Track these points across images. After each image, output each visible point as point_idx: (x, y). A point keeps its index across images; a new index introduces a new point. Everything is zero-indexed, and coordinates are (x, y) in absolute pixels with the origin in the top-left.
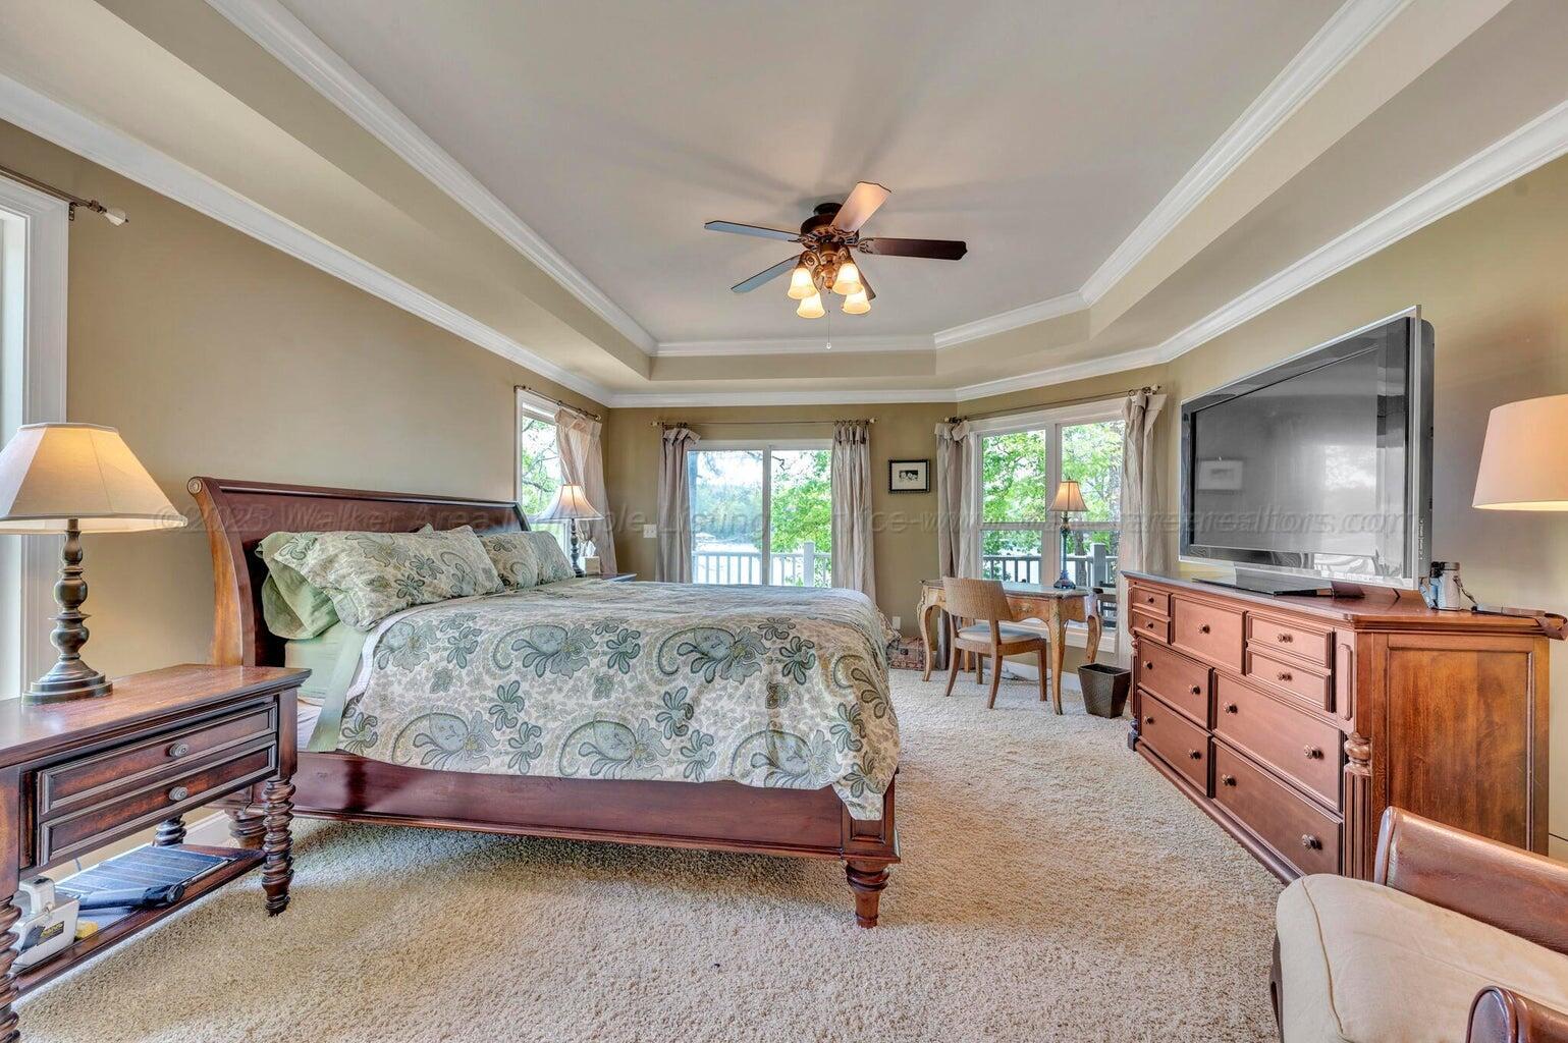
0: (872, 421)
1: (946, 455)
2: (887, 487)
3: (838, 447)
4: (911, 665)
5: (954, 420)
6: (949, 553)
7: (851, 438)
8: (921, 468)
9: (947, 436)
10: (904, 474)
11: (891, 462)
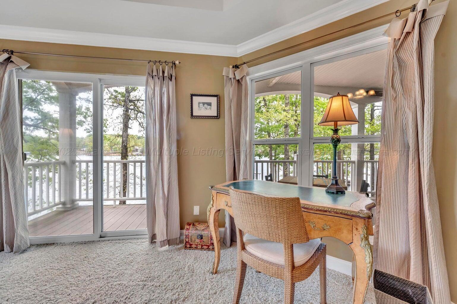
0: (177, 62)
1: (231, 90)
2: (190, 114)
3: (150, 79)
4: (205, 247)
5: (236, 67)
6: (233, 161)
7: (161, 74)
8: (214, 100)
9: (231, 76)
10: (201, 105)
11: (192, 95)
